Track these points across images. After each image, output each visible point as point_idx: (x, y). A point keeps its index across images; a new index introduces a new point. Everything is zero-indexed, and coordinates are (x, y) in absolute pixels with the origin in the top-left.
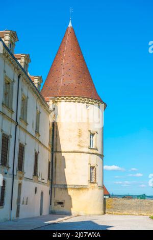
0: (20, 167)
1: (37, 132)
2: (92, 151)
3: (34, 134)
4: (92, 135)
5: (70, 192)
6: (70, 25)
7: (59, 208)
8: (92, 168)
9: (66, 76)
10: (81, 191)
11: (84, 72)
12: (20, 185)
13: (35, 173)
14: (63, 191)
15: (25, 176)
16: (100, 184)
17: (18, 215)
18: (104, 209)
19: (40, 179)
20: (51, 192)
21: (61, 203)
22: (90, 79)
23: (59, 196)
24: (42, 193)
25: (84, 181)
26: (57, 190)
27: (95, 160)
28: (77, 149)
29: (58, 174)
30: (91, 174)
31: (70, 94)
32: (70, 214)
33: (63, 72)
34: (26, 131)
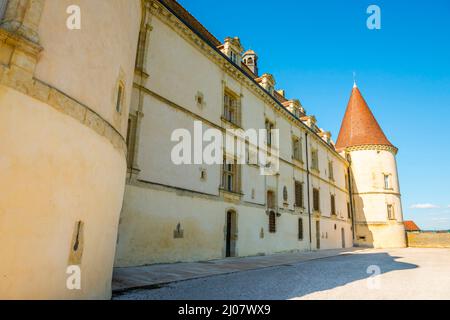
0: (317, 207)
1: (331, 177)
2: (387, 191)
3: (328, 180)
4: (386, 176)
5: (370, 228)
6: (355, 86)
7: (361, 242)
8: (389, 206)
9: (357, 128)
10: (380, 227)
11: (373, 123)
12: (318, 222)
13: (333, 212)
14: (364, 227)
15: (323, 215)
16: (399, 220)
17: (318, 246)
18: (407, 243)
19: (339, 217)
20: (352, 228)
21: (363, 238)
22: (379, 127)
23: (360, 231)
24: (343, 229)
25: (383, 217)
26: (358, 227)
27: (391, 199)
28: (373, 190)
29: (357, 213)
30: (389, 212)
31: (361, 143)
32: (372, 247)
33: (352, 126)
34: (319, 178)
